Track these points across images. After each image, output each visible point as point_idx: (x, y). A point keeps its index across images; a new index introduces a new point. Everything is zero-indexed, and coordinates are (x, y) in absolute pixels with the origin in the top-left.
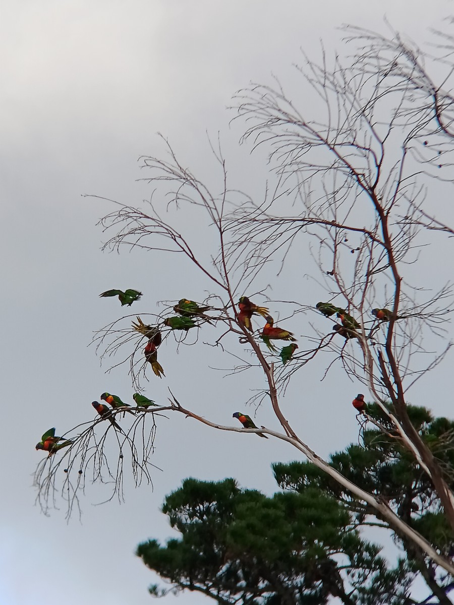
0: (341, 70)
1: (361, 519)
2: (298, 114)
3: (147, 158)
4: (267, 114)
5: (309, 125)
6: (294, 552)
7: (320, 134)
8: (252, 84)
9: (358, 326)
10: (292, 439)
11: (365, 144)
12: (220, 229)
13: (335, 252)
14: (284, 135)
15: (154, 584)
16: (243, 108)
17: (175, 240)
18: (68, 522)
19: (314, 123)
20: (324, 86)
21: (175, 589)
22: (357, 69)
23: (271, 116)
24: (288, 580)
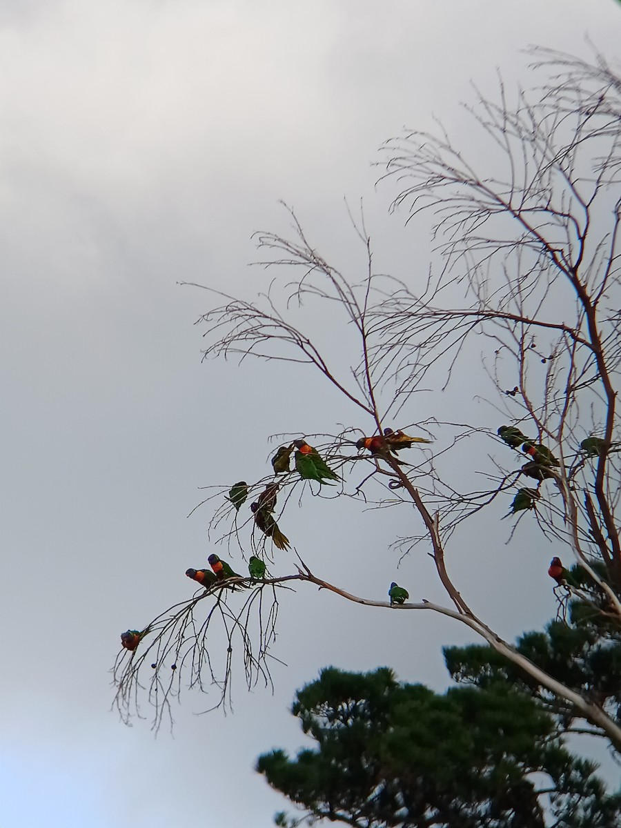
0: (527, 107)
1: (566, 723)
2: (470, 169)
3: (264, 235)
4: (428, 171)
5: (485, 184)
6: (474, 769)
7: (500, 197)
8: (406, 130)
9: (556, 463)
10: (465, 618)
11: (562, 209)
12: (363, 332)
13: (522, 361)
14: (451, 199)
15: (280, 811)
16: (393, 165)
17: (302, 347)
18: (156, 735)
19: (492, 181)
20: (504, 131)
21: (310, 818)
22: (549, 106)
23: (433, 173)
24: (466, 807)
